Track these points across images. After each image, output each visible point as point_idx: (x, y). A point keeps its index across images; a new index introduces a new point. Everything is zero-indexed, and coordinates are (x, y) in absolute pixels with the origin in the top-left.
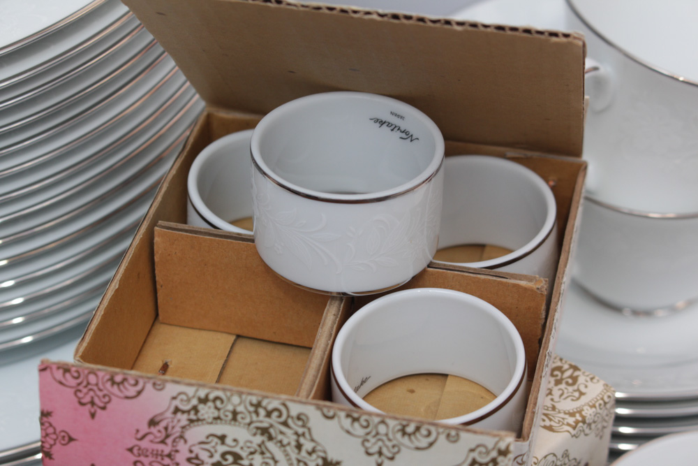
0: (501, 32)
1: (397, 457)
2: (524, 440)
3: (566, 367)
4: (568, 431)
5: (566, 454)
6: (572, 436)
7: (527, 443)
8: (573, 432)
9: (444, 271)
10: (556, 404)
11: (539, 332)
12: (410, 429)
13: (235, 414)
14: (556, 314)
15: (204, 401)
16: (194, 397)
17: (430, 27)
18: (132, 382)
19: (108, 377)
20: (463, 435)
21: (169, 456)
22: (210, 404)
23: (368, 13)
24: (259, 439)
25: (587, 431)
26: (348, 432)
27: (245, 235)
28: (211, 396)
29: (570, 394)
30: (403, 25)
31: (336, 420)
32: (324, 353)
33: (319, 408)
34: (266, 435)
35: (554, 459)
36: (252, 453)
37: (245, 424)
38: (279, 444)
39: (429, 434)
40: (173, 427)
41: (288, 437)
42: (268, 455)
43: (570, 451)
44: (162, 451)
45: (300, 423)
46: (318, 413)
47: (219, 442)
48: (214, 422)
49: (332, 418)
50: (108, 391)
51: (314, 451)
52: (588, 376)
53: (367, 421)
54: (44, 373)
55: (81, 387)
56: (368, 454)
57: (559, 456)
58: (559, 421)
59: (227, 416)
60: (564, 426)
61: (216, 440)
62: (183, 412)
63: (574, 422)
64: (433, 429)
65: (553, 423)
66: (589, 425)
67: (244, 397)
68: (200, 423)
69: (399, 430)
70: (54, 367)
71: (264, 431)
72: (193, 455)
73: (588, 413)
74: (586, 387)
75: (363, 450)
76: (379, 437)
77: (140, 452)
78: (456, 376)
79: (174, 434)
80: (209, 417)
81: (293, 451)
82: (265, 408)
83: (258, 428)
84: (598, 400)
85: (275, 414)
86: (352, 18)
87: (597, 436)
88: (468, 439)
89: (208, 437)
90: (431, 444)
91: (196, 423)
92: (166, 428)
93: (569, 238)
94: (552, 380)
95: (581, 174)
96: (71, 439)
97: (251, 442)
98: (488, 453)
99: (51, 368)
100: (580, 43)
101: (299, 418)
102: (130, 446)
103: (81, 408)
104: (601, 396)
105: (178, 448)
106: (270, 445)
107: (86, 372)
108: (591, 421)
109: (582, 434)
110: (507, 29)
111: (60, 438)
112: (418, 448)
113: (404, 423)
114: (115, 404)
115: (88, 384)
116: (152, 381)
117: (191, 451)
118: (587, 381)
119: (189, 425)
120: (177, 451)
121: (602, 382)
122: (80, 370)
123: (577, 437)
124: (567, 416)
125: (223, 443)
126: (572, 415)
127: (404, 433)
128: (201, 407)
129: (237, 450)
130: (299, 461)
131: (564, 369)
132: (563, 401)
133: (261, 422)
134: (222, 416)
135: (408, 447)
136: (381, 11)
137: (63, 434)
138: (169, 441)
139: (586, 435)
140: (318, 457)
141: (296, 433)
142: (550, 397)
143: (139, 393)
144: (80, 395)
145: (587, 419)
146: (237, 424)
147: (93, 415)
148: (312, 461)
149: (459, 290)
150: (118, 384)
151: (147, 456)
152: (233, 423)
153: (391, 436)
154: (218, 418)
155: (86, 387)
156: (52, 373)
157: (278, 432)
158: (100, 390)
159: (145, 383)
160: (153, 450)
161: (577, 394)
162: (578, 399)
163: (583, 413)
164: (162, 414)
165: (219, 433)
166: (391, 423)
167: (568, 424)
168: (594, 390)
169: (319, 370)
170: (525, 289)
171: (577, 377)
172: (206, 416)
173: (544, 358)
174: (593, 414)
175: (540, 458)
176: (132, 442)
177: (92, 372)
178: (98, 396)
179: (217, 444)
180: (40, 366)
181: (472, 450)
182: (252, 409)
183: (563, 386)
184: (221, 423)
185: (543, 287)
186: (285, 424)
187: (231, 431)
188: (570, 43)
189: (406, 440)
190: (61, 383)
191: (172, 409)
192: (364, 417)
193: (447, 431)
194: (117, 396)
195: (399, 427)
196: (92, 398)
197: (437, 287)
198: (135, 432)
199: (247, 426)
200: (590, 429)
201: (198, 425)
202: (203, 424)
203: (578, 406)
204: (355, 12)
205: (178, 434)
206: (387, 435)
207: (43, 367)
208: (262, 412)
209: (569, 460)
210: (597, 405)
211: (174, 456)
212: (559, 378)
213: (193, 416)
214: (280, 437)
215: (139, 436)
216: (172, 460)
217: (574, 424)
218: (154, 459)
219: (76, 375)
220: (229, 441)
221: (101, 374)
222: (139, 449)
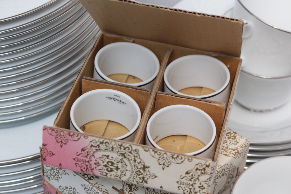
0: (214, 18)
1: (170, 166)
2: (215, 162)
3: (232, 132)
4: (233, 156)
5: (231, 164)
6: (234, 158)
7: (216, 163)
8: (234, 156)
9: (188, 99)
10: (228, 146)
11: (222, 122)
12: (175, 156)
13: (113, 148)
14: (228, 116)
15: (102, 143)
16: (98, 141)
17: (188, 15)
18: (76, 135)
19: (68, 133)
20: (194, 159)
21: (88, 162)
22: (104, 144)
23: (166, 8)
24: (121, 157)
25: (239, 156)
26: (153, 156)
27: (116, 83)
28: (105, 142)
29: (233, 142)
30: (178, 13)
31: (149, 152)
32: (143, 127)
33: (143, 147)
34: (124, 156)
35: (227, 166)
36: (118, 162)
37: (116, 152)
38: (128, 160)
39: (182, 158)
40: (90, 152)
41: (131, 157)
42: (124, 163)
43: (233, 163)
44: (86, 160)
45: (136, 152)
46: (143, 149)
47: (106, 158)
48: (105, 150)
49: (147, 151)
50: (67, 138)
51: (140, 162)
52: (240, 136)
53: (160, 153)
54: (45, 131)
55: (58, 136)
56: (160, 164)
57: (229, 165)
58: (229, 152)
59: (110, 149)
60: (231, 154)
61: (105, 157)
62: (94, 147)
63: (235, 153)
64: (183, 157)
65: (227, 153)
66: (240, 154)
67: (116, 142)
68: (100, 151)
69: (171, 157)
70: (49, 129)
71: (123, 155)
72: (97, 162)
73: (240, 149)
74: (239, 140)
75: (158, 163)
76: (164, 159)
77: (78, 160)
78: (190, 136)
79: (90, 154)
80: (103, 149)
81: (133, 162)
82: (124, 147)
83: (120, 153)
84: (243, 145)
85: (127, 149)
86: (160, 10)
87: (242, 158)
88: (195, 161)
89: (102, 156)
90: (182, 162)
91: (98, 151)
92: (88, 152)
93: (234, 88)
94: (227, 137)
95: (240, 64)
96: (53, 154)
97: (118, 158)
98: (202, 166)
99: (47, 129)
100: (242, 23)
101: (135, 151)
102: (74, 158)
103: (57, 143)
104: (244, 143)
105: (92, 159)
106: (125, 160)
107: (60, 131)
108: (241, 153)
109: (237, 157)
110: (216, 17)
111: (49, 154)
112: (177, 163)
113: (173, 154)
114: (70, 143)
115: (61, 135)
116: (83, 135)
117: (96, 161)
118: (239, 138)
119: (96, 151)
120: (91, 160)
121: (245, 138)
122: (58, 130)
123: (235, 158)
124: (232, 151)
125: (108, 158)
126: (234, 150)
127: (173, 158)
128: (101, 145)
129: (113, 161)
130: (135, 166)
131: (231, 133)
132: (231, 145)
133: (122, 151)
134: (108, 149)
135: (174, 163)
136: (171, 8)
137: (50, 152)
138: (88, 157)
139: (239, 157)
140: (142, 164)
141: (134, 156)
142: (226, 143)
143: (79, 139)
144: (57, 139)
145: (239, 152)
146: (113, 151)
147: (61, 146)
148: (140, 166)
149: (193, 106)
150: (71, 136)
151: (80, 162)
152: (112, 151)
153: (168, 159)
154: (107, 149)
155: (59, 136)
156: (47, 131)
157: (128, 155)
158: (65, 137)
159: (81, 136)
160: (82, 160)
161: (236, 143)
162: (236, 144)
163: (238, 150)
164: (86, 147)
165: (107, 155)
166: (169, 154)
167: (233, 154)
168: (242, 141)
169: (141, 134)
170: (218, 107)
171: (236, 136)
172: (102, 149)
173: (223, 132)
174: (241, 150)
175: (222, 166)
176: (75, 156)
177: (62, 131)
178: (64, 140)
179: (105, 158)
180: (43, 128)
181: (197, 165)
182: (119, 147)
183: (231, 139)
184: (108, 151)
185: (224, 106)
186: (130, 152)
187: (112, 154)
188: (238, 23)
189: (173, 160)
190: (51, 134)
191: (90, 145)
192: (159, 151)
193: (188, 158)
194: (71, 140)
195: (171, 155)
196: (62, 140)
197: (186, 105)
198: (76, 153)
199: (117, 153)
200: (240, 155)
201: (99, 151)
202: (101, 151)
203: (236, 147)
204: (161, 8)
205: (92, 154)
206: (167, 158)
207: (44, 128)
208: (122, 148)
209: (232, 167)
210: (243, 147)
211: (90, 162)
212: (229, 136)
213: (97, 148)
214: (128, 157)
215: (78, 154)
216: (89, 163)
217: (234, 154)
218: (82, 163)
219: (56, 132)
220: (110, 157)
221: (65, 132)
222: (78, 159)
